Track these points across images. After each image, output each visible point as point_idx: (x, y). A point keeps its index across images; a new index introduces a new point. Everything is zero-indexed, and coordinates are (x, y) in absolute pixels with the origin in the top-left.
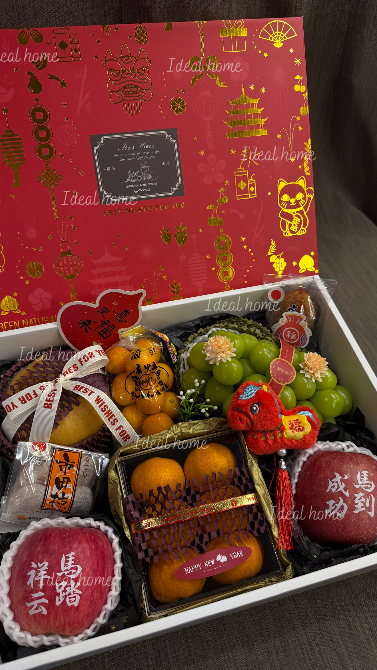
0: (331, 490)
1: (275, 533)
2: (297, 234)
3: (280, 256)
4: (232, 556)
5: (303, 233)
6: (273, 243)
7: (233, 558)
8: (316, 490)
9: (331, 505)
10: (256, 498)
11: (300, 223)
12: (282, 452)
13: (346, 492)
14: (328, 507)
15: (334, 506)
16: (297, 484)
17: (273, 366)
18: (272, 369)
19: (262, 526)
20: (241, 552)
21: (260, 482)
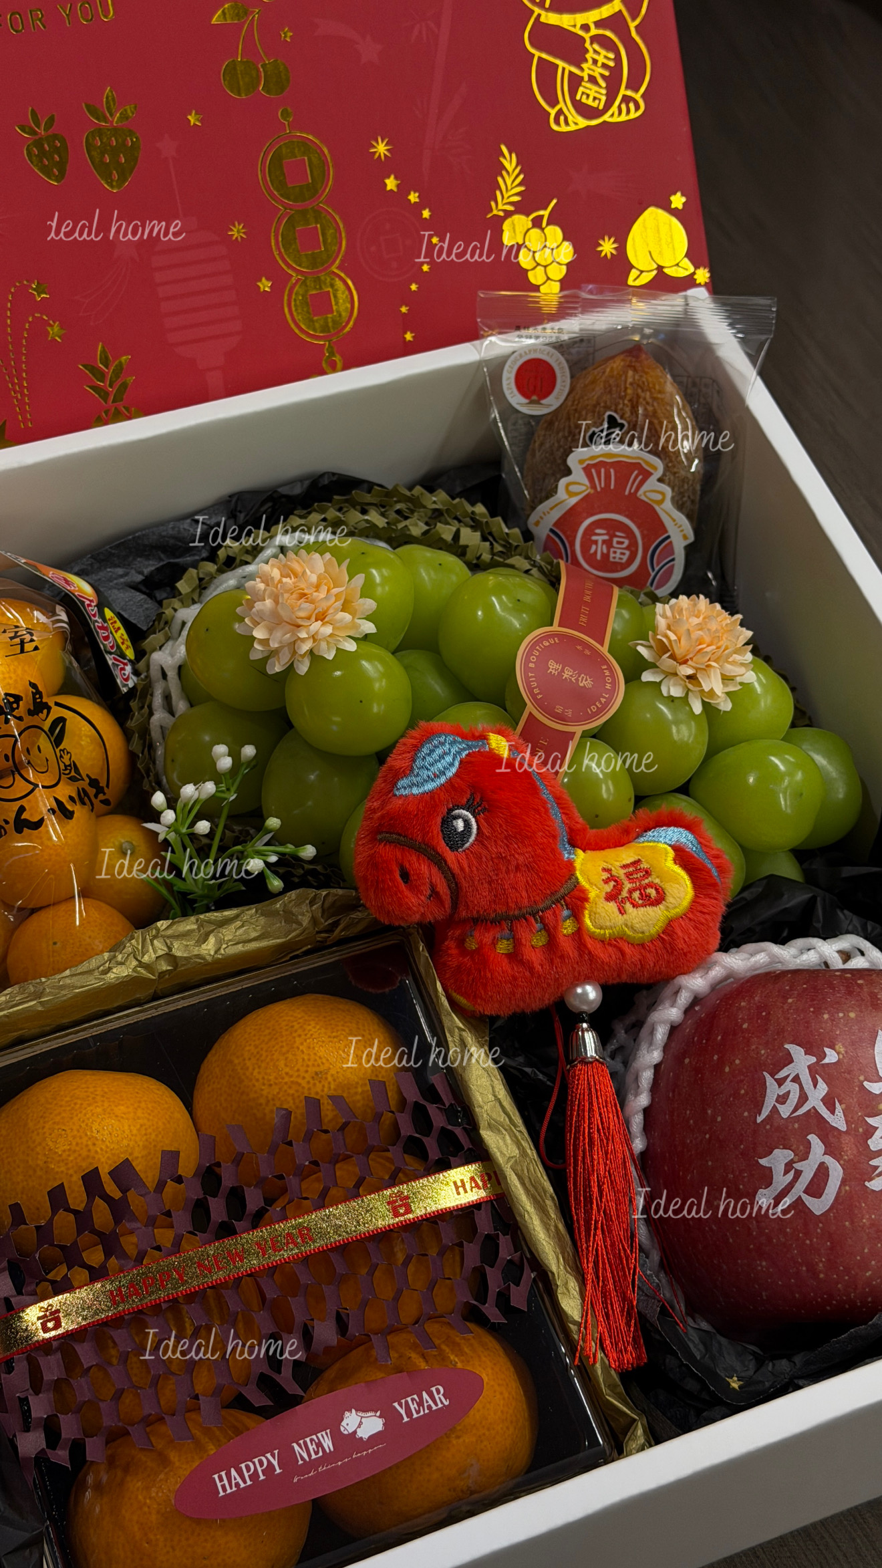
0: (775, 1110)
1: (571, 1304)
2: (606, 118)
3: (541, 217)
4: (403, 1412)
5: (633, 115)
6: (510, 162)
7: (406, 1419)
8: (719, 1119)
9: (778, 1170)
10: (490, 1179)
11: (616, 72)
12: (585, 994)
13: (833, 1112)
14: (766, 1178)
15: (792, 1172)
16: (646, 1111)
17: (527, 661)
18: (527, 669)
19: (518, 1284)
20: (438, 1391)
21: (502, 1118)
